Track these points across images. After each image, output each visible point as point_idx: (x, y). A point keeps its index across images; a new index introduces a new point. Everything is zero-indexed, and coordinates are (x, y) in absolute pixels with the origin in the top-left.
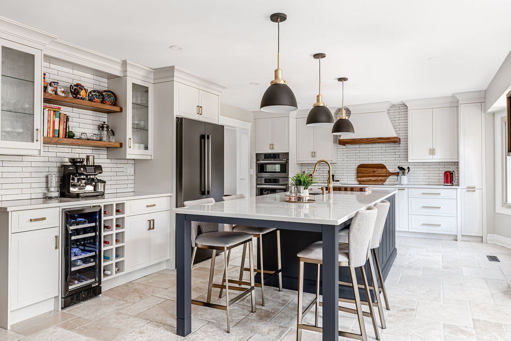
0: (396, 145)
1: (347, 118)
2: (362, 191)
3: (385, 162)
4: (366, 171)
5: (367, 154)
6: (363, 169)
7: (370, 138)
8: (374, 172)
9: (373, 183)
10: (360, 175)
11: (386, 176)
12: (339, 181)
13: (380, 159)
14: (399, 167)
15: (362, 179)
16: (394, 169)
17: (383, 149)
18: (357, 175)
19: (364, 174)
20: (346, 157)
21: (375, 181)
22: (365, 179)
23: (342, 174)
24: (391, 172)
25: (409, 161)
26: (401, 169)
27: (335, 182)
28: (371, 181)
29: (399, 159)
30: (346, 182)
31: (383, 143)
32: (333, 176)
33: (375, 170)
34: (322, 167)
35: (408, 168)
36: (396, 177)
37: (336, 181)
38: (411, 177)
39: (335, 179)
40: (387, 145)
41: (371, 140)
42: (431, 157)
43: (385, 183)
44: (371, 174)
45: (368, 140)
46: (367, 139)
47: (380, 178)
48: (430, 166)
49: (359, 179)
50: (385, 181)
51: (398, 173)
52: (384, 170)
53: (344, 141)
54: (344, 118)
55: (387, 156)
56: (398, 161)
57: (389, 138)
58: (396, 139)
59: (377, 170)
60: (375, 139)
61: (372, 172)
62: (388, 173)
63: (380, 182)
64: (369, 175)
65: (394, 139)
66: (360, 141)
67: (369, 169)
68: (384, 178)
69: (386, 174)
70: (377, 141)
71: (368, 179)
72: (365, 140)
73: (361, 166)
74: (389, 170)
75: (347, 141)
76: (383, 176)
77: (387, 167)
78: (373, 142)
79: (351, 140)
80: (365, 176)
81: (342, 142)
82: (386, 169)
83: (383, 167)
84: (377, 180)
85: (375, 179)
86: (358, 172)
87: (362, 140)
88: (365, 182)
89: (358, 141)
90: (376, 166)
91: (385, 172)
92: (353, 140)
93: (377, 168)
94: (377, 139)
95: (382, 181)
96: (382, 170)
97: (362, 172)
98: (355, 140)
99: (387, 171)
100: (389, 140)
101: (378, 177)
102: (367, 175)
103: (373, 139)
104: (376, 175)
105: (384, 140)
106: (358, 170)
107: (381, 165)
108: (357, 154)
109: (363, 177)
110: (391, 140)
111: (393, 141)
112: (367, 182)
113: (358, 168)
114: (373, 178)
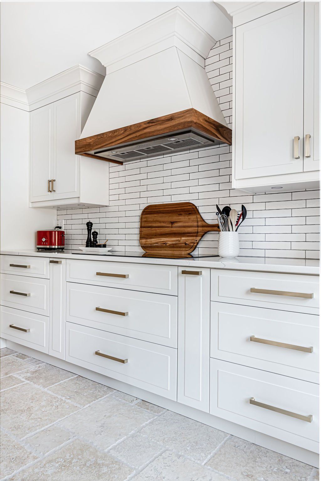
3: (195, 196)
4: (156, 222)
5: (161, 180)
6: (151, 217)
8: (172, 223)
9: (170, 252)
10: (146, 231)
11: (196, 234)
13: (186, 190)
14: (217, 207)
18: (141, 231)
20: (123, 191)
21: (173, 246)
22: (153, 241)
24: (210, 222)
27: (96, 249)
28: (164, 246)
30: (123, 249)
32: (95, 234)
33: (175, 218)
35: (243, 208)
37: (99, 246)
39: (99, 242)
43: (195, 253)
44: (167, 230)
47: (183, 238)
49: (144, 241)
50: (194, 247)
52: (193, 217)
53: (85, 143)
55: (201, 182)
57: (171, 118)
58: (188, 115)
59: (178, 219)
60: (142, 126)
61: (169, 224)
62: (203, 226)
63: (184, 249)
64: (161, 231)
65: (183, 116)
66: (112, 137)
67: (163, 216)
68: (193, 239)
69: (197, 228)
70: (146, 130)
71: (160, 242)
72: (122, 132)
73: (148, 211)
74: (205, 216)
75: (88, 141)
76: (191, 235)
77: (201, 210)
78: (138, 135)
79: (96, 139)
80: (156, 235)
81: (81, 146)
82: (198, 216)
83: (192, 211)
84: (177, 244)
85: (174, 241)
86: (143, 225)
87: (115, 134)
88: (155, 249)
89: (109, 137)
90: (176, 209)
91: (195, 224)
92: (100, 138)
93: (179, 213)
94: (145, 126)
95: (188, 249)
96: (189, 219)
97: (150, 225)
98: (102, 136)
99: (199, 219)
100: (172, 121)
101: (180, 237)
102: (158, 231)
103: (137, 127)
104: (176, 232)
105: (160, 124)
106: (143, 220)
107: (188, 206)
108: (143, 182)
109: (151, 238)
110: (177, 120)
111: (182, 123)
112: (157, 249)
113: (144, 216)
114: (170, 240)
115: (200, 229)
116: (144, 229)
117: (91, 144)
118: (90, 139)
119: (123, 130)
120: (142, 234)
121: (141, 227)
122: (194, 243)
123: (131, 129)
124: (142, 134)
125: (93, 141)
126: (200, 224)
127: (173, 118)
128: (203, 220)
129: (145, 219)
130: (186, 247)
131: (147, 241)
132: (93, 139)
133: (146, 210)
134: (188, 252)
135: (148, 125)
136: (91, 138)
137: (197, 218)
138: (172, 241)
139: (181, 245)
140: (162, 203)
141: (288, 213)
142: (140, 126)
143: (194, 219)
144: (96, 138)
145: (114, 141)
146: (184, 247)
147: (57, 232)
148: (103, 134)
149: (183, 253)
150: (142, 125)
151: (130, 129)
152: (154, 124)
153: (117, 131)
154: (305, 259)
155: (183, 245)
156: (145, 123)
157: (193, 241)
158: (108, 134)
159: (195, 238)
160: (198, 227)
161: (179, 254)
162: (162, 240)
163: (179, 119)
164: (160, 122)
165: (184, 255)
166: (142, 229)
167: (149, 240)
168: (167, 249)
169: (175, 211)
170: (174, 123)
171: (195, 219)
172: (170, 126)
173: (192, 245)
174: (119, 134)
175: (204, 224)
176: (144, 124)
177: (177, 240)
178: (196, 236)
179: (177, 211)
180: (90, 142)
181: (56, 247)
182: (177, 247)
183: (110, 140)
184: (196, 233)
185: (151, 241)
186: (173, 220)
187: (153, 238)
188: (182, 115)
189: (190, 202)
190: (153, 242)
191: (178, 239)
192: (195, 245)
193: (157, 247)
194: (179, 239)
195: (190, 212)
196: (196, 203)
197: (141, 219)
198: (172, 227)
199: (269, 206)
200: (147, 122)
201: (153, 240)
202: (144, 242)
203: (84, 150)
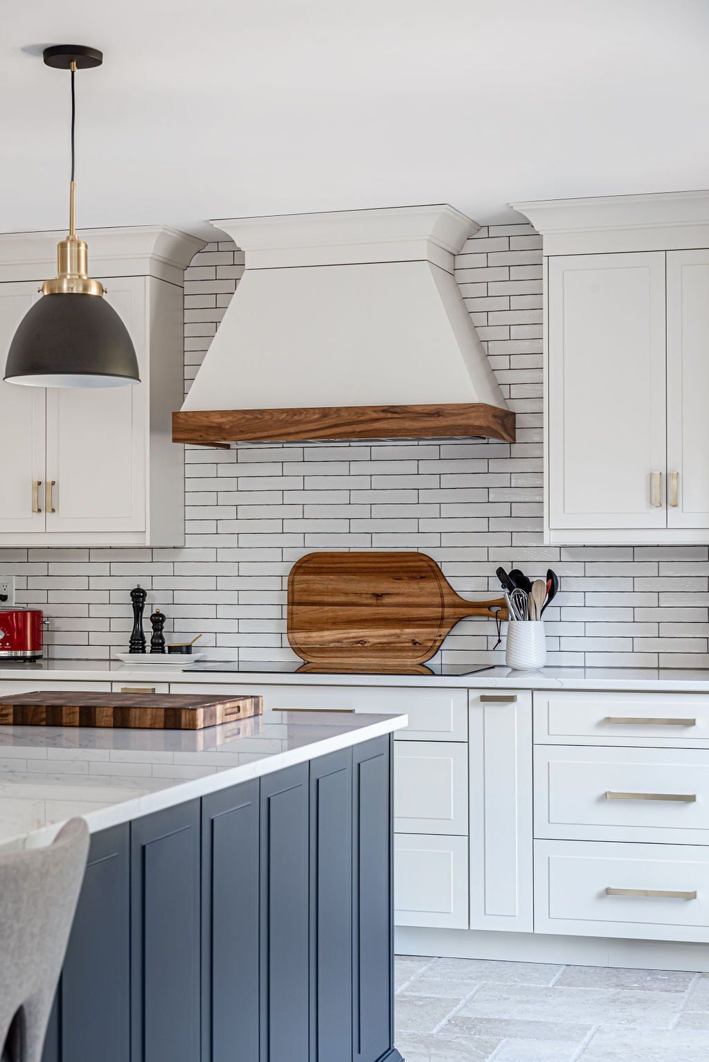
0: (494, 446)
1: (94, 291)
2: (177, 727)
3: (435, 541)
4: (333, 593)
5: (343, 497)
6: (320, 581)
7: (338, 410)
8: (378, 596)
9: (374, 661)
10: (305, 612)
11: (440, 621)
12: (188, 649)
13: (411, 526)
14: (500, 572)
15: (317, 637)
16: (480, 584)
17: (425, 467)
18: (291, 613)
19: (329, 612)
20: (231, 512)
21: (382, 648)
22: (329, 635)
23: (209, 611)
24: (468, 597)
25: (550, 538)
26: (516, 581)
27: (166, 657)
28: (360, 646)
29: (508, 525)
30: (231, 655)
31: (418, 435)
32: (158, 620)
33: (384, 586)
34: (104, 569)
35: (550, 575)
36: (490, 627)
37: (173, 650)
38: (562, 629)
39: (171, 640)
40: (449, 447)
41: (346, 416)
42: (656, 516)
43: (434, 662)
44: (366, 612)
45: (328, 421)
46: (325, 412)
47: (409, 631)
48: (666, 569)
49: (300, 636)
50: (434, 650)
51: (502, 604)
52: (431, 586)
53: (204, 421)
54: (78, 289)
55: (447, 511)
56: (504, 539)
57: (437, 412)
58: (473, 414)
59: (393, 588)
60: (368, 414)
61: (370, 598)
62: (454, 606)
63: (410, 654)
64: (350, 613)
65: (462, 414)
66: (286, 423)
67: (352, 580)
68: (433, 633)
69: (440, 609)
70: (377, 424)
71: (346, 638)
72: (316, 416)
73: (312, 565)
74: (456, 584)
75: (216, 420)
76: (427, 623)
77: (446, 570)
78: (358, 430)
79: (240, 419)
80: (334, 623)
81: (192, 427)
82: (443, 584)
83: (426, 572)
84: (393, 643)
85: (385, 636)
86: (296, 598)
87: (296, 418)
88: (332, 655)
89: (278, 420)
90: (388, 565)
91: (437, 600)
92: (252, 419)
93: (395, 575)
94: (375, 415)
95: (420, 654)
96: (420, 588)
97: (318, 598)
98: (259, 416)
99: (444, 591)
100: (440, 418)
101: (399, 628)
102: (341, 613)
103: (356, 413)
104: (389, 616)
105: (413, 419)
106: (297, 587)
107: (416, 561)
108: (289, 497)
109: (322, 630)
110: (450, 419)
111: (460, 426)
112: (339, 655)
113: (298, 578)
114: (375, 635)
115: (448, 611)
116: (301, 607)
117: (224, 427)
118: (222, 417)
119: (319, 414)
120: (295, 620)
121: (291, 603)
122: (435, 641)
123: (339, 416)
124: (369, 431)
125: (232, 422)
126: (447, 600)
127: (441, 413)
128: (455, 593)
129: (304, 586)
130: (414, 650)
131: (310, 637)
132: (230, 418)
133: (304, 565)
134: (420, 660)
135: (382, 415)
136: (223, 413)
137: (440, 587)
138: (379, 636)
139: (403, 645)
140: (347, 550)
141: (626, 584)
142: (363, 414)
143: (432, 588)
144: (240, 416)
145: (294, 431)
146: (409, 650)
147: (29, 614)
148: (262, 412)
149: (409, 662)
150: (369, 412)
151: (336, 415)
152: (398, 416)
153: (301, 413)
154: (658, 668)
155: (407, 644)
156: (375, 409)
157: (432, 637)
158: (276, 414)
159: (436, 630)
160: (443, 606)
161: (399, 666)
162: (352, 635)
163: (453, 418)
164: (411, 415)
165: (412, 666)
166: (295, 608)
167: (314, 634)
168: (366, 654)
169: (385, 570)
170: (444, 424)
171: (435, 590)
172: (436, 428)
173: (430, 644)
174: (307, 419)
175: (457, 600)
176: (374, 412)
177: (392, 635)
178: (440, 626)
179: (391, 570)
181: (29, 653)
182: (394, 650)
183: (282, 428)
184: (438, 619)
185: (322, 637)
186: (379, 590)
187: (328, 630)
188: (461, 412)
189: (421, 551)
190: (326, 638)
191: (393, 631)
192: (438, 644)
193: (340, 650)
194: (398, 631)
195: (423, 575)
196: (436, 555)
197: (291, 583)
198: (377, 606)
199: (592, 569)
200: (381, 409)
201: (326, 633)
202: (303, 639)
203: (201, 436)
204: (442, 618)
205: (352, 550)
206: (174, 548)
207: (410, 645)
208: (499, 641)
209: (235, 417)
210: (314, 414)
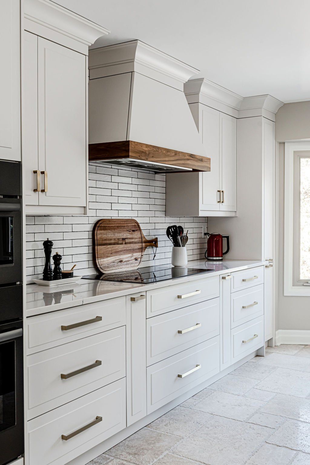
18: (97, 250)
32: (58, 258)
45: (176, 157)
57: (202, 159)
58: (209, 162)
61: (122, 240)
64: (116, 248)
66: (165, 156)
71: (115, 260)
80: (111, 253)
81: (137, 151)
84: (130, 260)
87: (168, 154)
88: (112, 269)
89: (164, 154)
100: (202, 162)
103: (183, 155)
105: (196, 161)
110: (204, 163)
111: (206, 166)
115: (143, 245)
117: (147, 153)
118: (146, 148)
121: (97, 245)
124: (186, 164)
128: (144, 237)
129: (100, 236)
130: (136, 263)
133: (100, 225)
134: (137, 267)
135: (189, 157)
136: (147, 146)
137: (141, 234)
138: (125, 258)
145: (167, 160)
148: (158, 148)
150: (186, 156)
151: (178, 155)
152: (193, 159)
158: (162, 150)
160: (142, 242)
164: (196, 159)
168: (122, 267)
177: (129, 257)
178: (142, 251)
180: (146, 151)
186: (124, 237)
188: (206, 161)
189: (133, 218)
193: (114, 266)
194: (131, 255)
197: (96, 235)
200: (189, 155)
203: (139, 156)
204: (142, 248)
205: (112, 218)
206: (45, 216)
207: (134, 261)
208: (155, 256)
209: (150, 149)
210: (173, 153)
